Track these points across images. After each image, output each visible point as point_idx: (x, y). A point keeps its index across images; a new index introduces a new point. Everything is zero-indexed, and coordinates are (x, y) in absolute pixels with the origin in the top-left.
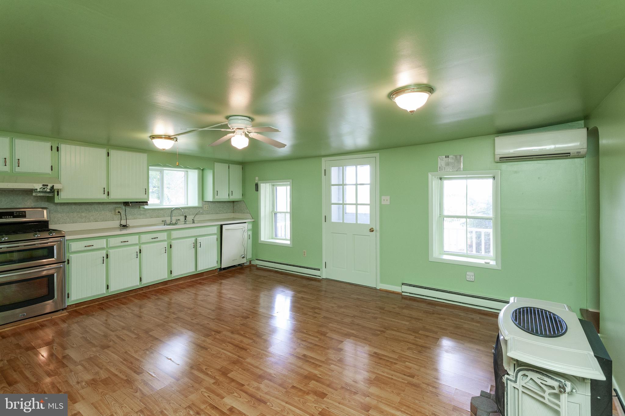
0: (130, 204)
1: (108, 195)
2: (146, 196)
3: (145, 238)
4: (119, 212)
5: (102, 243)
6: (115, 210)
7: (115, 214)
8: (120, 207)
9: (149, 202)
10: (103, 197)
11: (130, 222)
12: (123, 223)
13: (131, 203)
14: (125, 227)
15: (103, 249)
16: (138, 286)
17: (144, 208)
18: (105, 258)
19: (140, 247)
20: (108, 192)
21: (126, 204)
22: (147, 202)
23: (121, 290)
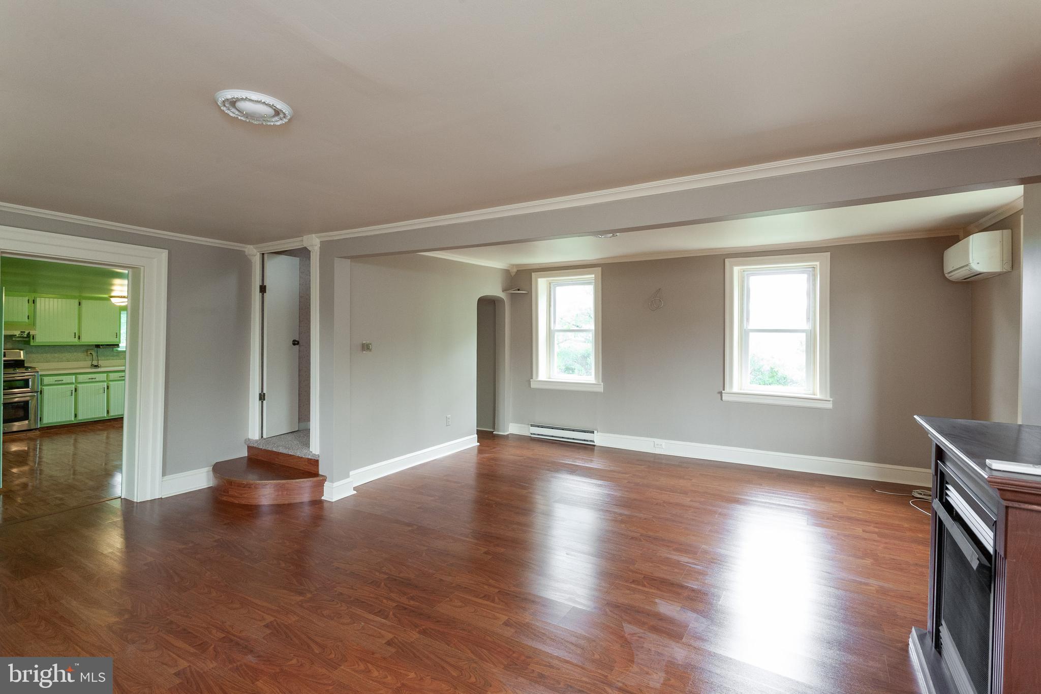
0: (101, 347)
1: (79, 339)
2: (117, 340)
3: (112, 376)
4: (91, 354)
5: (72, 379)
6: (87, 352)
7: (87, 356)
8: (92, 349)
9: (120, 345)
10: (75, 341)
11: (100, 363)
12: (95, 363)
13: (102, 345)
14: (96, 366)
15: (72, 383)
16: (105, 417)
17: (117, 350)
18: (73, 392)
19: (108, 384)
20: (79, 337)
21: (98, 346)
22: (118, 345)
23: (88, 419)
